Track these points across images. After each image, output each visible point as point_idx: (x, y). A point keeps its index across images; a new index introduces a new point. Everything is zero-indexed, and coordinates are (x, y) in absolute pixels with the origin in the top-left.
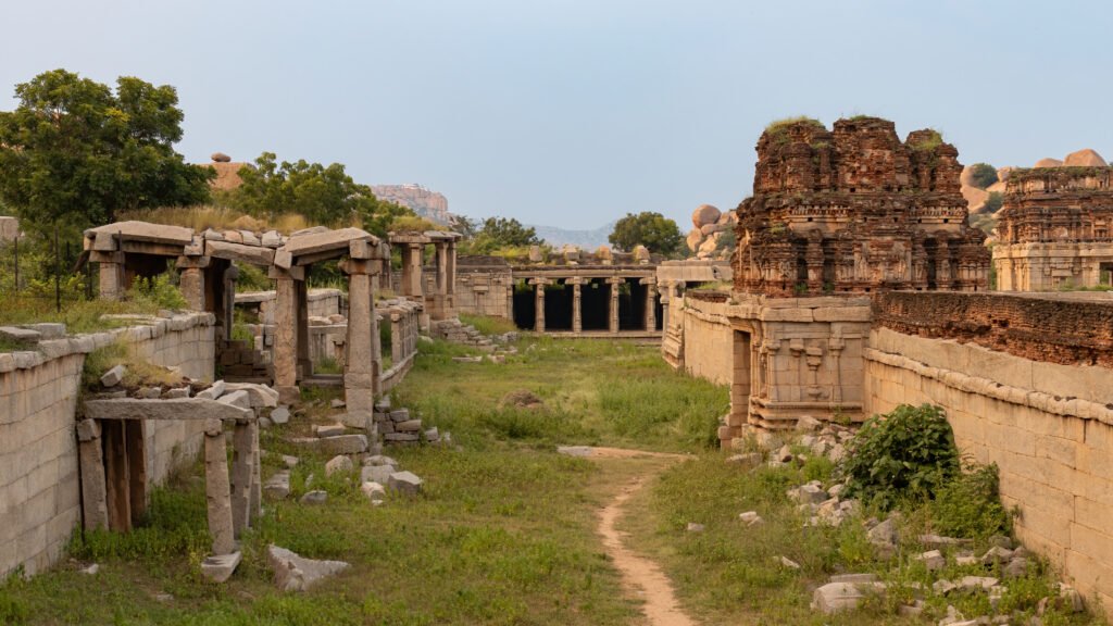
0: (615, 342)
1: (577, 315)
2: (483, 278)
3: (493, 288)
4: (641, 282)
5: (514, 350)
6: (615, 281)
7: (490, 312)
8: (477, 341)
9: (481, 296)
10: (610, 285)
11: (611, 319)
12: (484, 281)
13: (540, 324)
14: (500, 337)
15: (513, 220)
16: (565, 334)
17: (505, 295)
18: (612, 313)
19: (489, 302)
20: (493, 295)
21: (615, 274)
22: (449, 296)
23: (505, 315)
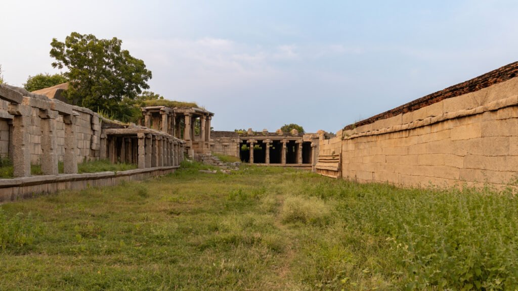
0: (285, 168)
1: (268, 156)
2: (227, 139)
3: (231, 144)
4: (296, 142)
5: (237, 169)
6: (285, 142)
7: (230, 154)
8: (218, 163)
9: (226, 147)
10: (282, 143)
11: (283, 158)
12: (227, 141)
13: (252, 160)
14: (232, 163)
15: (244, 130)
16: (262, 164)
17: (236, 147)
18: (283, 155)
19: (229, 150)
20: (231, 147)
21: (285, 138)
22: (206, 142)
23: (236, 155)
